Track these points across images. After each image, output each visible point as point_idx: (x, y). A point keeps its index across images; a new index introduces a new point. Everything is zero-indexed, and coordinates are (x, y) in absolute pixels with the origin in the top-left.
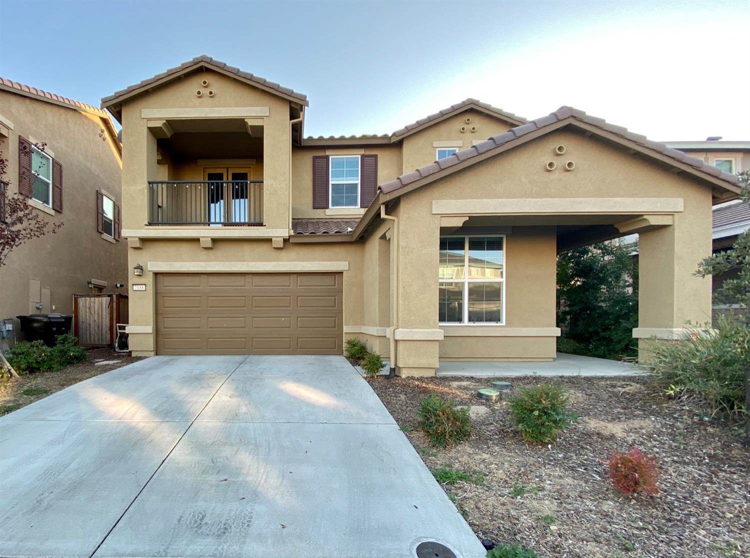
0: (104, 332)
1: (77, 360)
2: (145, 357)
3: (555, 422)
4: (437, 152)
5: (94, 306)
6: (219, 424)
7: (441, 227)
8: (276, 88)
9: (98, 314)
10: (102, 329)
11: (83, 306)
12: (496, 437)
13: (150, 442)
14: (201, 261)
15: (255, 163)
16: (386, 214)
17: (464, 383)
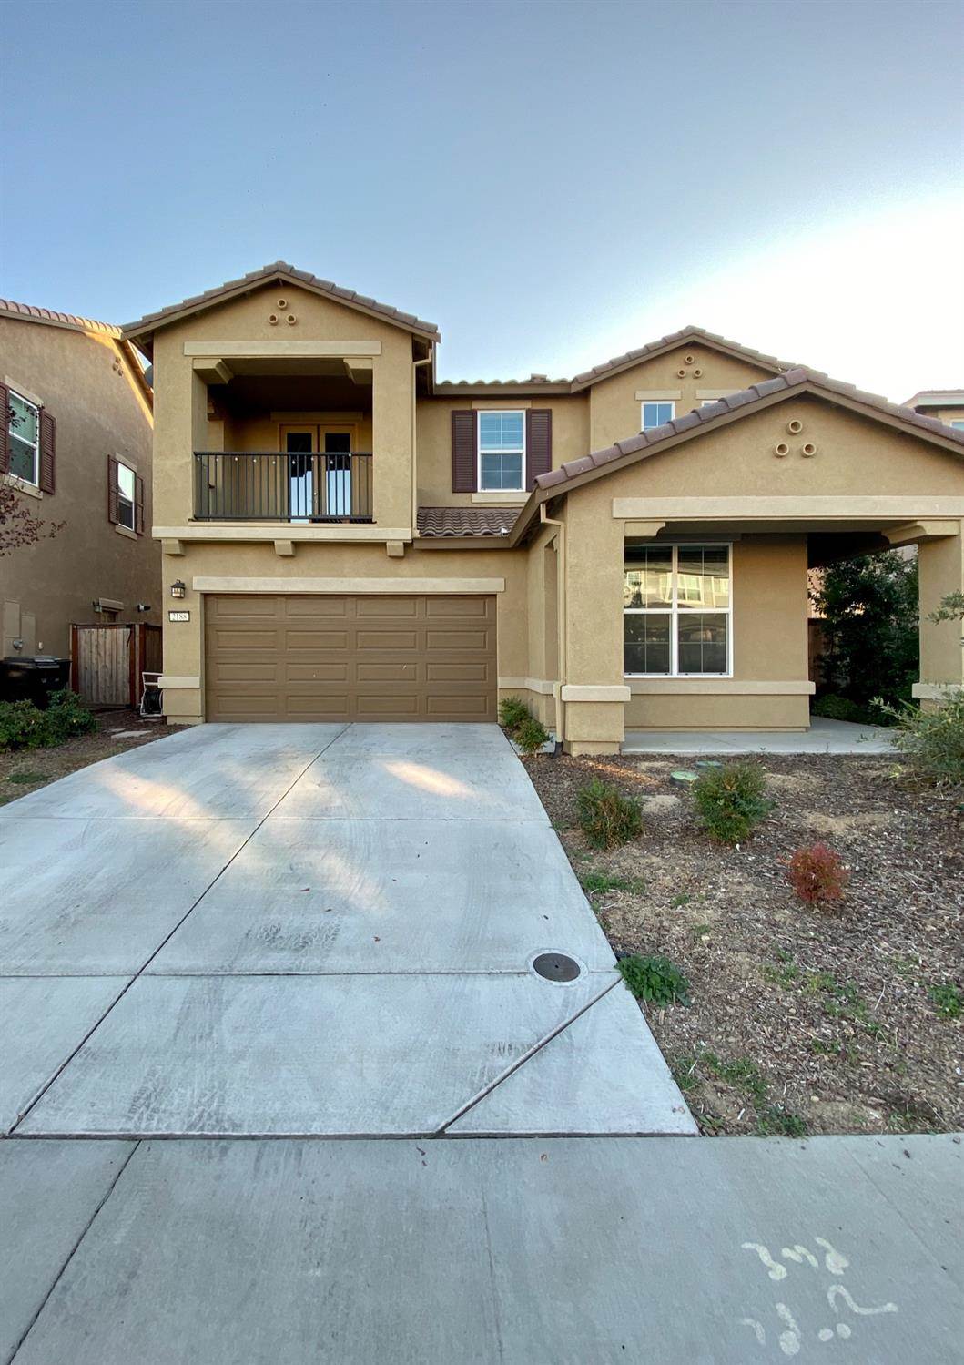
0: (120, 684)
1: (82, 730)
2: (189, 726)
3: (744, 814)
4: (642, 407)
5: (105, 642)
6: (301, 821)
7: (625, 538)
8: (392, 313)
9: (111, 655)
10: (117, 681)
11: (86, 642)
12: (677, 835)
13: (205, 845)
14: (276, 576)
15: (362, 418)
16: (549, 516)
17: (658, 764)
